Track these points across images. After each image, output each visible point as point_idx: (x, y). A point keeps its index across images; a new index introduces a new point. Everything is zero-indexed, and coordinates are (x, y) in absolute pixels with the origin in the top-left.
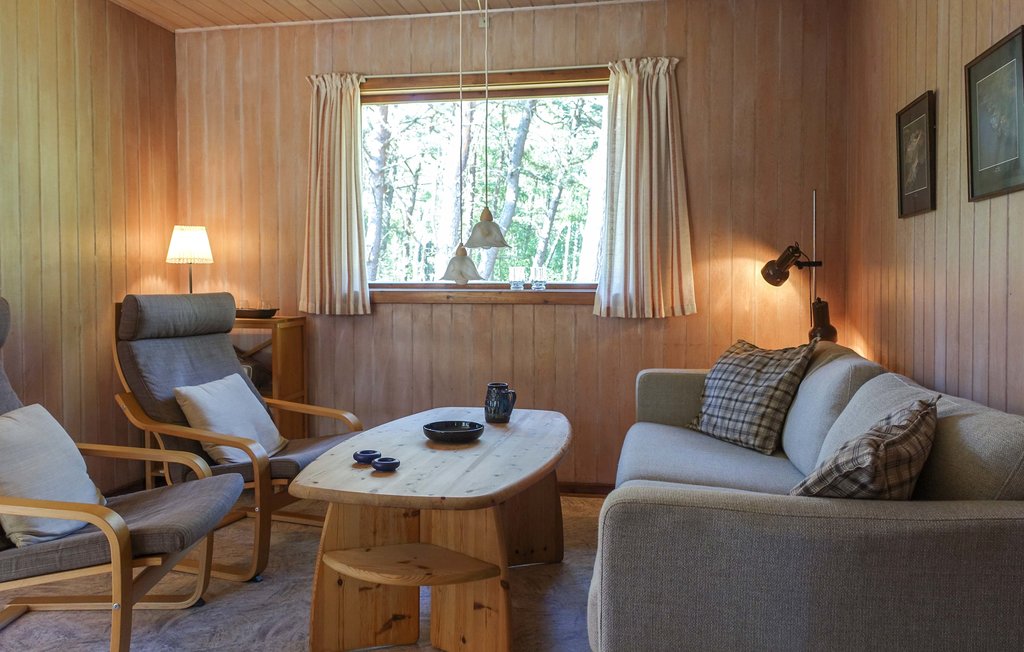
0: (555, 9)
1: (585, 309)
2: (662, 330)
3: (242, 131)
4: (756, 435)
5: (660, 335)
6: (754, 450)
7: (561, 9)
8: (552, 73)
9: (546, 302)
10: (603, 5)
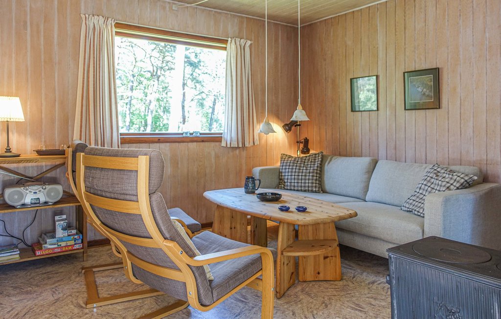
0: (205, 9)
1: (217, 144)
2: (245, 151)
3: (29, 38)
4: (316, 187)
5: (244, 154)
6: (316, 192)
7: (208, 10)
8: (205, 37)
9: (203, 141)
10: (224, 13)
